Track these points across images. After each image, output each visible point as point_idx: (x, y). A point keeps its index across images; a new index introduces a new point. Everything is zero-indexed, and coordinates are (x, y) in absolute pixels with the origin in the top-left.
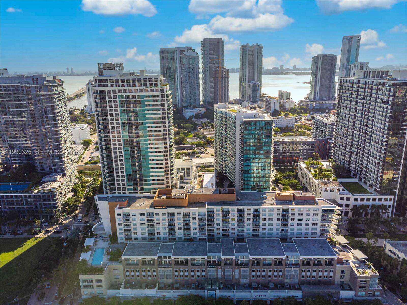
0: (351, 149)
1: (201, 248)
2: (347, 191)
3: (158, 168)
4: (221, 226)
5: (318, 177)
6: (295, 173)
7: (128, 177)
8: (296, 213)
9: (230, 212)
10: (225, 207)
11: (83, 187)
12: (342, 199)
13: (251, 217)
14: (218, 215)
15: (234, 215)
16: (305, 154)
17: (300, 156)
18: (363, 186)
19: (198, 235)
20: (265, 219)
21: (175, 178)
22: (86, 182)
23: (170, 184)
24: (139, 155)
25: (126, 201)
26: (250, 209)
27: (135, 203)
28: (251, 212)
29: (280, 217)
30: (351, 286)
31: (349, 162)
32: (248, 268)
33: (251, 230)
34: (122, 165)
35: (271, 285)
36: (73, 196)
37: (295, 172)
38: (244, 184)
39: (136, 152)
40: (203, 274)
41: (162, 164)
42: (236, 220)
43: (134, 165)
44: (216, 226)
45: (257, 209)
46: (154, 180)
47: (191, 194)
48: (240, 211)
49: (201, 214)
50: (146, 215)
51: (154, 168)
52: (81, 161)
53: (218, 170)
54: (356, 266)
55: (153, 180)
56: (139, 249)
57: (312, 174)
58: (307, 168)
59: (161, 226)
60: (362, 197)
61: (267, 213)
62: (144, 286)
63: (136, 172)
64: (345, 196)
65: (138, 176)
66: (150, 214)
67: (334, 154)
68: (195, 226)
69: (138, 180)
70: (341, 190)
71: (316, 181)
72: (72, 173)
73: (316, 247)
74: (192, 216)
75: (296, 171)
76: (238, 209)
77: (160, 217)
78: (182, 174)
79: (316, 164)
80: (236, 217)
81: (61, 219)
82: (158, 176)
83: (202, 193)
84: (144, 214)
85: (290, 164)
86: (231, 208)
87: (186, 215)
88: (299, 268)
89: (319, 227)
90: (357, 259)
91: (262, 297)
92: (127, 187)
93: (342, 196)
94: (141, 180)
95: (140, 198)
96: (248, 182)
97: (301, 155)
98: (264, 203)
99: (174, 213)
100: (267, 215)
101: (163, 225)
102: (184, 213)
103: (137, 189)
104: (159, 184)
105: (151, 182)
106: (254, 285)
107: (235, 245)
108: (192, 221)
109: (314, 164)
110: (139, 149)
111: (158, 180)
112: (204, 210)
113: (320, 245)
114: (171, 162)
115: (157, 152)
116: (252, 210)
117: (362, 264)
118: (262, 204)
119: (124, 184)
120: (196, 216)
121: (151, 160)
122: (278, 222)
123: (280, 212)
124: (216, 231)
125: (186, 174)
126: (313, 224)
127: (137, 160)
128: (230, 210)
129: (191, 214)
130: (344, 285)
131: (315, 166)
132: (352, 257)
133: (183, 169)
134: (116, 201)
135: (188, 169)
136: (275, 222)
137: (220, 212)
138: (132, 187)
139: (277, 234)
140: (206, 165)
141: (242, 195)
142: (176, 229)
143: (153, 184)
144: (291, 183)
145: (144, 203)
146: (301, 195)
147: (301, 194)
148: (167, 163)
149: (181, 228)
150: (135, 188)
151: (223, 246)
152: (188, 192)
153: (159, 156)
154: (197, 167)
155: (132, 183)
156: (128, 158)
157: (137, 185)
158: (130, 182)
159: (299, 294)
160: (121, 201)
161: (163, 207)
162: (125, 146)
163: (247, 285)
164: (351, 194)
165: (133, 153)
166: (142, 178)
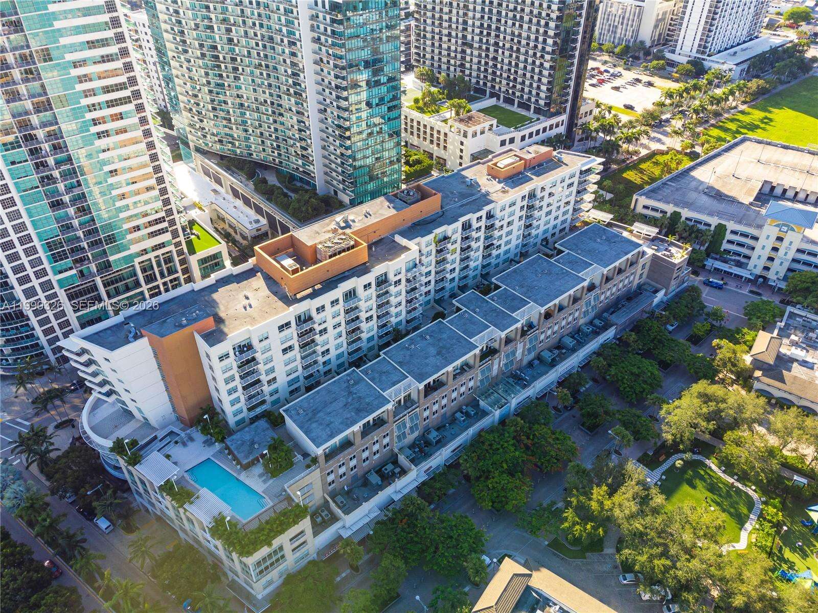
1: (445, 336)
2: (504, 127)
4: (432, 276)
5: (429, 112)
7: (50, 246)
8: (546, 193)
9: (450, 238)
10: (441, 230)
12: (503, 143)
13: (482, 233)
14: (429, 254)
15: (456, 242)
18: (508, 108)
19: (403, 315)
23: (178, 225)
26: (481, 217)
28: (483, 223)
29: (524, 212)
30: (655, 284)
32: (538, 332)
34: (14, 216)
35: (569, 342)
39: (51, 161)
40: (471, 384)
42: (458, 250)
43: (57, 205)
44: (424, 280)
45: (490, 212)
46: (137, 228)
49: (408, 266)
50: (293, 324)
55: (132, 230)
56: (328, 410)
57: (410, 108)
59: (332, 333)
61: (507, 211)
63: (71, 226)
64: (507, 137)
65: (80, 234)
68: (398, 299)
69: (85, 245)
70: (495, 127)
71: (433, 121)
73: (601, 244)
74: (393, 280)
76: (463, 224)
77: (328, 312)
80: (458, 245)
83: (374, 220)
86: (450, 229)
87: (379, 282)
88: (599, 292)
92: (54, 278)
93: (503, 138)
94: (97, 243)
96: (362, 160)
98: (488, 195)
99: (356, 291)
100: (506, 217)
101: (335, 327)
102: (377, 280)
104: (152, 235)
106: (548, 355)
107: (492, 299)
108: (393, 292)
110: (57, 148)
113: (604, 238)
116: (484, 217)
117: (657, 243)
118: (490, 198)
119: (41, 273)
120: (402, 276)
121: (113, 173)
123: (525, 202)
124: (423, 289)
128: (449, 234)
129: (390, 276)
130: (644, 287)
134: (181, 326)
136: (516, 225)
137: (433, 246)
138: (74, 272)
142: (363, 324)
143: (135, 241)
145: (247, 298)
146: (532, 155)
147: (529, 153)
149: (372, 316)
150: (84, 270)
151: (475, 312)
155: (69, 261)
156: (32, 188)
157: (86, 262)
158: (62, 259)
159: (610, 333)
160: (195, 320)
161: (316, 287)
162: (6, 150)
163: (536, 362)
164: (512, 129)
165: (41, 168)
166: (99, 235)
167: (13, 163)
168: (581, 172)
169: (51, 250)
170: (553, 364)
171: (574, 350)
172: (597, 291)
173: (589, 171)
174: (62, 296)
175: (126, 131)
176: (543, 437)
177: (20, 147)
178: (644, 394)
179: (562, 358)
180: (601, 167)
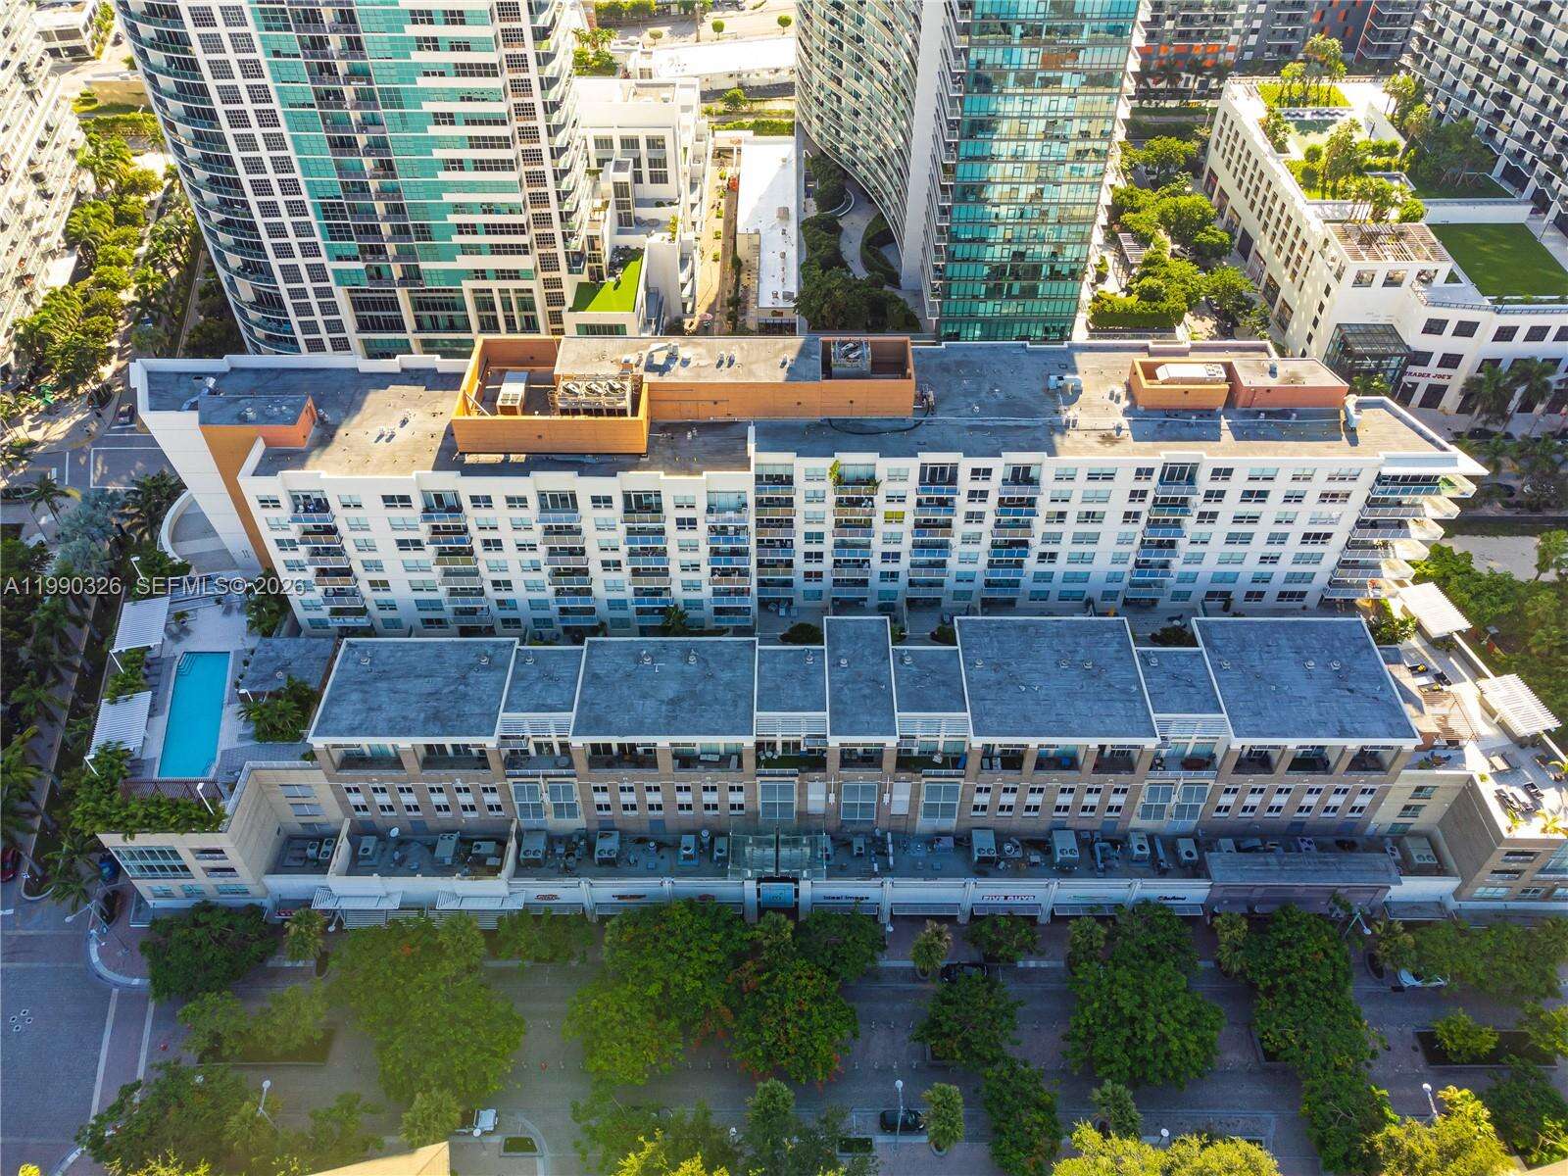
0: (1536, 26)
1: (726, 675)
2: (1467, 288)
3: (481, 165)
4: (827, 546)
5: (1324, 190)
6: (1192, 146)
7: (328, 211)
8: (1234, 487)
9: (877, 485)
10: (855, 461)
11: (123, 219)
12: (1434, 327)
13: (989, 507)
14: (815, 498)
15: (902, 499)
16: (1257, 24)
17: (1227, 38)
18: (1549, 246)
19: (706, 592)
20: (1062, 515)
21: (584, 213)
22: (139, 186)
23: (559, 249)
24: (363, 85)
25: (304, 419)
26: (988, 472)
27: (357, 419)
28: (994, 486)
29: (1144, 507)
30: (1445, 848)
31: (1504, 99)
32: (962, 781)
33: (984, 560)
34: (275, 142)
35: (1065, 846)
36: (78, 276)
37: (1199, 138)
38: (952, 257)
39: (342, 66)
40: (737, 798)
41: (504, 143)
42: (910, 520)
44: (800, 546)
45: (1027, 469)
46: (472, 229)
47: (667, 378)
48: (932, 482)
49: (722, 500)
50: (418, 504)
51: (458, 165)
52: (111, 38)
53: (814, 136)
54: (1493, 766)
55: (462, 229)
56: (401, 685)
57: (1291, 167)
58: (1271, 132)
59: (510, 555)
60: (1539, 320)
61: (1080, 486)
62: (446, 849)
63: (364, 189)
64: (1454, 317)
65: (380, 207)
66: (439, 498)
67: (1423, 42)
68: (689, 557)
69: (386, 228)
70: (1439, 280)
71: (1310, 213)
72: (41, 145)
73: (1309, 676)
74: (671, 513)
75: (1202, 132)
76: (923, 467)
77: (500, 513)
78: (626, 177)
79: (1316, 102)
80: (909, 509)
81: (30, 411)
82: (488, 209)
83: (724, 376)
84: (405, 500)
85: (1171, 82)
86: (883, 466)
87: (641, 505)
88: (1212, 783)
89: (1332, 553)
90: (1502, 726)
91: (1018, 901)
92: (331, 266)
93: (1439, 313)
94: (401, 231)
95: (383, 380)
96: (975, 246)
97: (1236, 32)
98: (1063, 428)
99: (573, 496)
100: (1076, 498)
101: (521, 547)
102: (627, 497)
103: (384, 272)
104: (497, 250)
105: (458, 239)
106: (983, 843)
107: (900, 659)
108: (673, 536)
109: (1304, 100)
110: (354, 46)
111: (491, 229)
112: (738, 482)
113: (1336, 666)
114: (553, 131)
115: (463, 70)
116: (998, 475)
117: (1525, 757)
118: (1057, 438)
119: (310, 250)
120: (699, 513)
121: (442, 119)
122: (1130, 528)
123: (1151, 486)
124: (800, 565)
125: (645, 170)
126: (1306, 536)
127: (355, 115)
128: (881, 474)
129: (668, 504)
130: (1408, 842)
131: (1308, 117)
132: (1475, 710)
133: (630, 143)
134: (243, 419)
135: (655, 143)
136: (1112, 527)
137: (827, 486)
138: (360, 265)
139: (1114, 578)
140: (754, 81)
141: (945, 368)
142: (595, 568)
143: (466, 250)
144: (1177, 210)
145: (404, 422)
146: (1272, 382)
147: (1273, 372)
148: (530, 134)
149: (618, 564)
150: (378, 269)
151: (835, 664)
152: (651, 367)
153: (482, 97)
154: (705, 96)
155: (353, 245)
156: (303, 106)
157: (382, 257)
158: (342, 238)
159: (1192, 892)
160: (270, 419)
161: (513, 458)
162: (268, 29)
163: (948, 842)
164: (1486, 301)
165: (325, 74)
166: (405, 219)
167: (277, 54)
168: (1381, 479)
169: (327, 218)
170: (985, 868)
171: (1065, 871)
172: (1207, 779)
173: (1428, 483)
174: (341, 297)
175: (468, 49)
176: (782, 991)
177: (288, 28)
178: (1105, 1069)
179: (1018, 871)
180: (1471, 489)
